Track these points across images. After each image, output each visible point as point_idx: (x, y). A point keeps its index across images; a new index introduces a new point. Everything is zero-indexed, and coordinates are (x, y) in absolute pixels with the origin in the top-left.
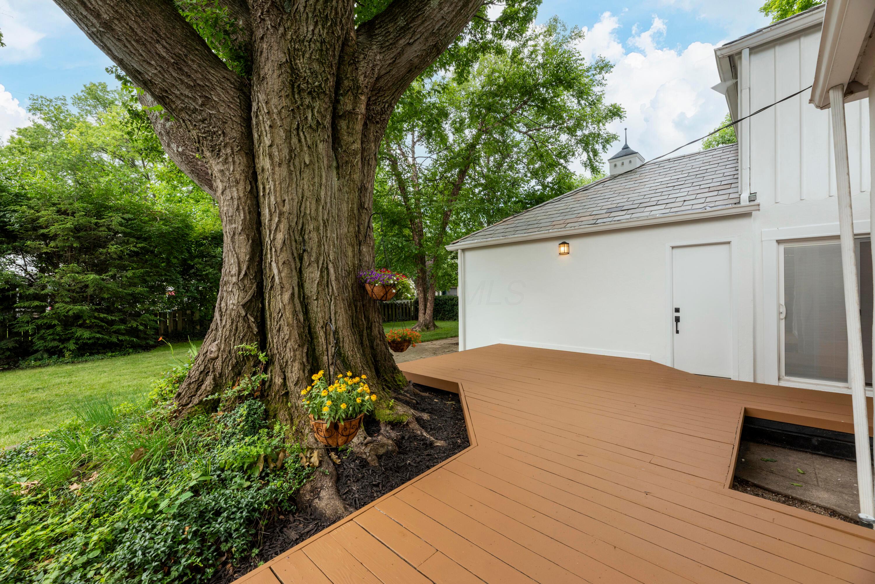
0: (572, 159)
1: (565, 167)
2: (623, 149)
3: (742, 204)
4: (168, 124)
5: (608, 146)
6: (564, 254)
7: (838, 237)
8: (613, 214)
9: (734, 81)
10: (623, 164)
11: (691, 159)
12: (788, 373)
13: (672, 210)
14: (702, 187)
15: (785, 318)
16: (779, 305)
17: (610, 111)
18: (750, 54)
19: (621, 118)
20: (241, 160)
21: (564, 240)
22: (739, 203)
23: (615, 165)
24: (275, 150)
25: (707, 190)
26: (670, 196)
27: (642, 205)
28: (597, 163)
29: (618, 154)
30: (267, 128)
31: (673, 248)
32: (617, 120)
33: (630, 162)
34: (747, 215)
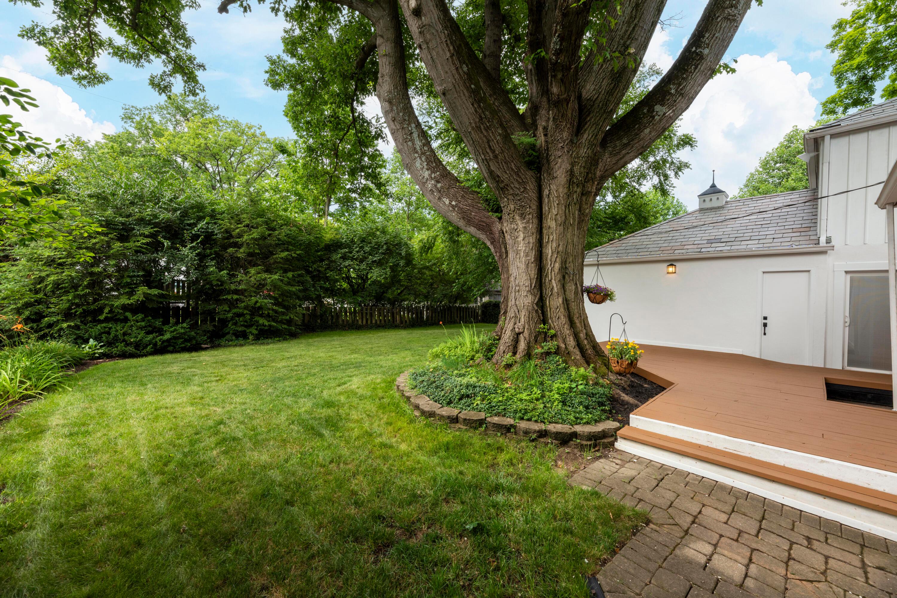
0: (645, 182)
1: (638, 190)
2: (711, 187)
3: (821, 245)
4: (439, 185)
5: (680, 173)
6: (672, 273)
7: (887, 271)
8: (713, 245)
9: (816, 153)
10: (711, 200)
11: (772, 200)
12: (849, 365)
13: (765, 245)
14: (786, 227)
15: (849, 326)
16: (845, 317)
17: (682, 140)
18: (831, 138)
19: (692, 147)
20: (535, 221)
21: (671, 263)
22: (819, 244)
23: (704, 201)
24: (558, 217)
25: (791, 231)
26: (761, 233)
27: (737, 239)
28: (668, 187)
29: (706, 191)
30: (556, 205)
31: (764, 272)
32: (688, 148)
33: (718, 199)
34: (824, 253)
